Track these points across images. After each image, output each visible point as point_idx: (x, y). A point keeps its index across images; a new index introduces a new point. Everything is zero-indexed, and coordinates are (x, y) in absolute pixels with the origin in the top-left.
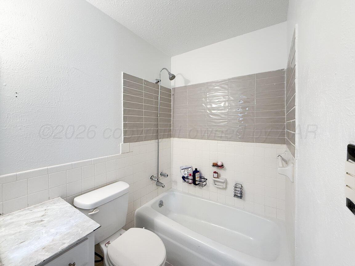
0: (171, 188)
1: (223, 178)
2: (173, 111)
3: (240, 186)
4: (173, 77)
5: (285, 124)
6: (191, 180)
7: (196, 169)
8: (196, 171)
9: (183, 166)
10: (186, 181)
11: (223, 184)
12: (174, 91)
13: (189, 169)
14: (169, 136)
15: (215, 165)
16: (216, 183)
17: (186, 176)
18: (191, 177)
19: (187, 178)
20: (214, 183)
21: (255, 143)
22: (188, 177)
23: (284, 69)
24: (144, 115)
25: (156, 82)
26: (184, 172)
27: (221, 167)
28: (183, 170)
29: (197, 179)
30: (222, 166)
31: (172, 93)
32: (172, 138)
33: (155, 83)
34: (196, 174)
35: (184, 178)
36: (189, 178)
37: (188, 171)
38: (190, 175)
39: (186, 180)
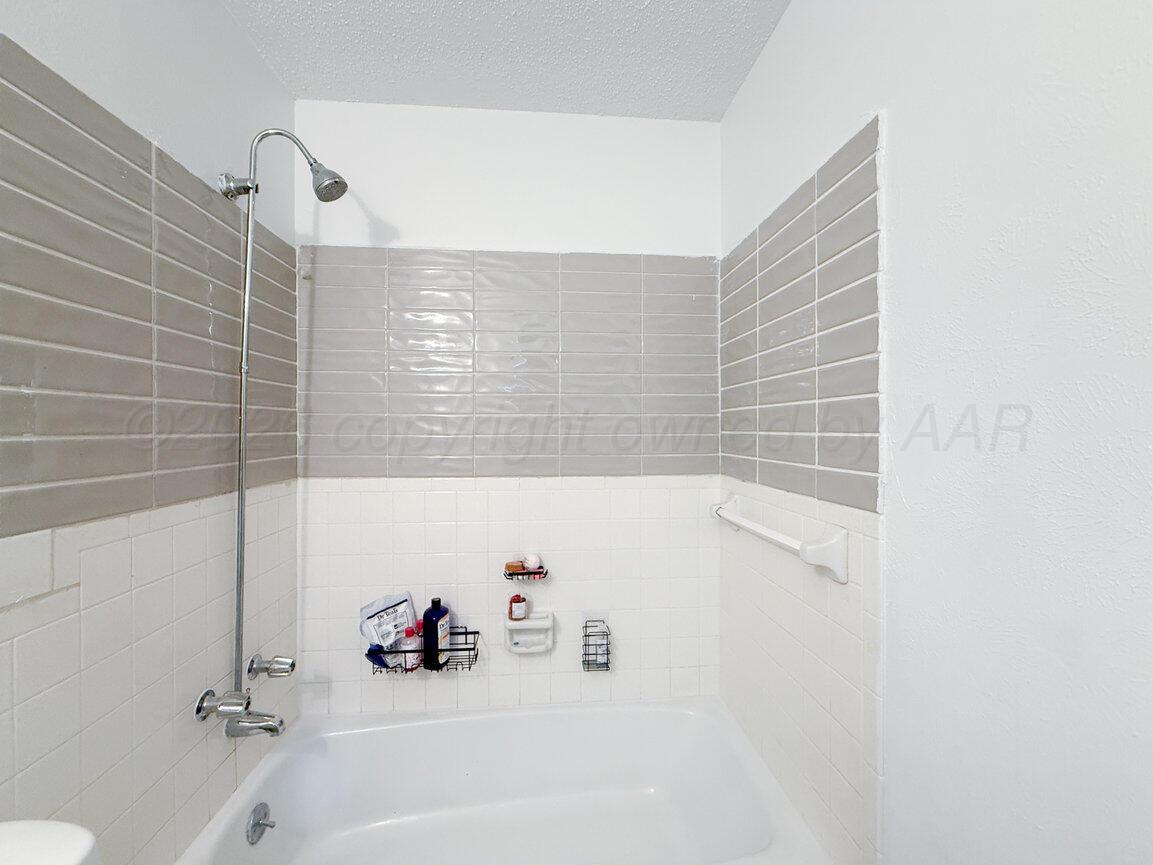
0: (297, 717)
1: (544, 615)
2: (310, 354)
3: (601, 628)
4: (332, 189)
5: (719, 415)
6: (416, 655)
7: (436, 603)
8: (437, 610)
9: (372, 604)
10: (387, 667)
11: (542, 636)
12: (313, 262)
13: (401, 608)
14: (289, 471)
15: (517, 571)
16: (517, 639)
17: (386, 644)
18: (414, 643)
19: (394, 650)
20: (511, 638)
21: (644, 478)
22: (396, 643)
23: (713, 258)
24: (155, 356)
25: (229, 188)
26: (380, 625)
27: (535, 573)
28: (376, 620)
29: (443, 643)
30: (540, 573)
31: (302, 267)
32: (300, 481)
33: (218, 191)
34: (439, 624)
35: (376, 655)
36: (405, 648)
37: (395, 618)
38: (409, 633)
39: (389, 660)
